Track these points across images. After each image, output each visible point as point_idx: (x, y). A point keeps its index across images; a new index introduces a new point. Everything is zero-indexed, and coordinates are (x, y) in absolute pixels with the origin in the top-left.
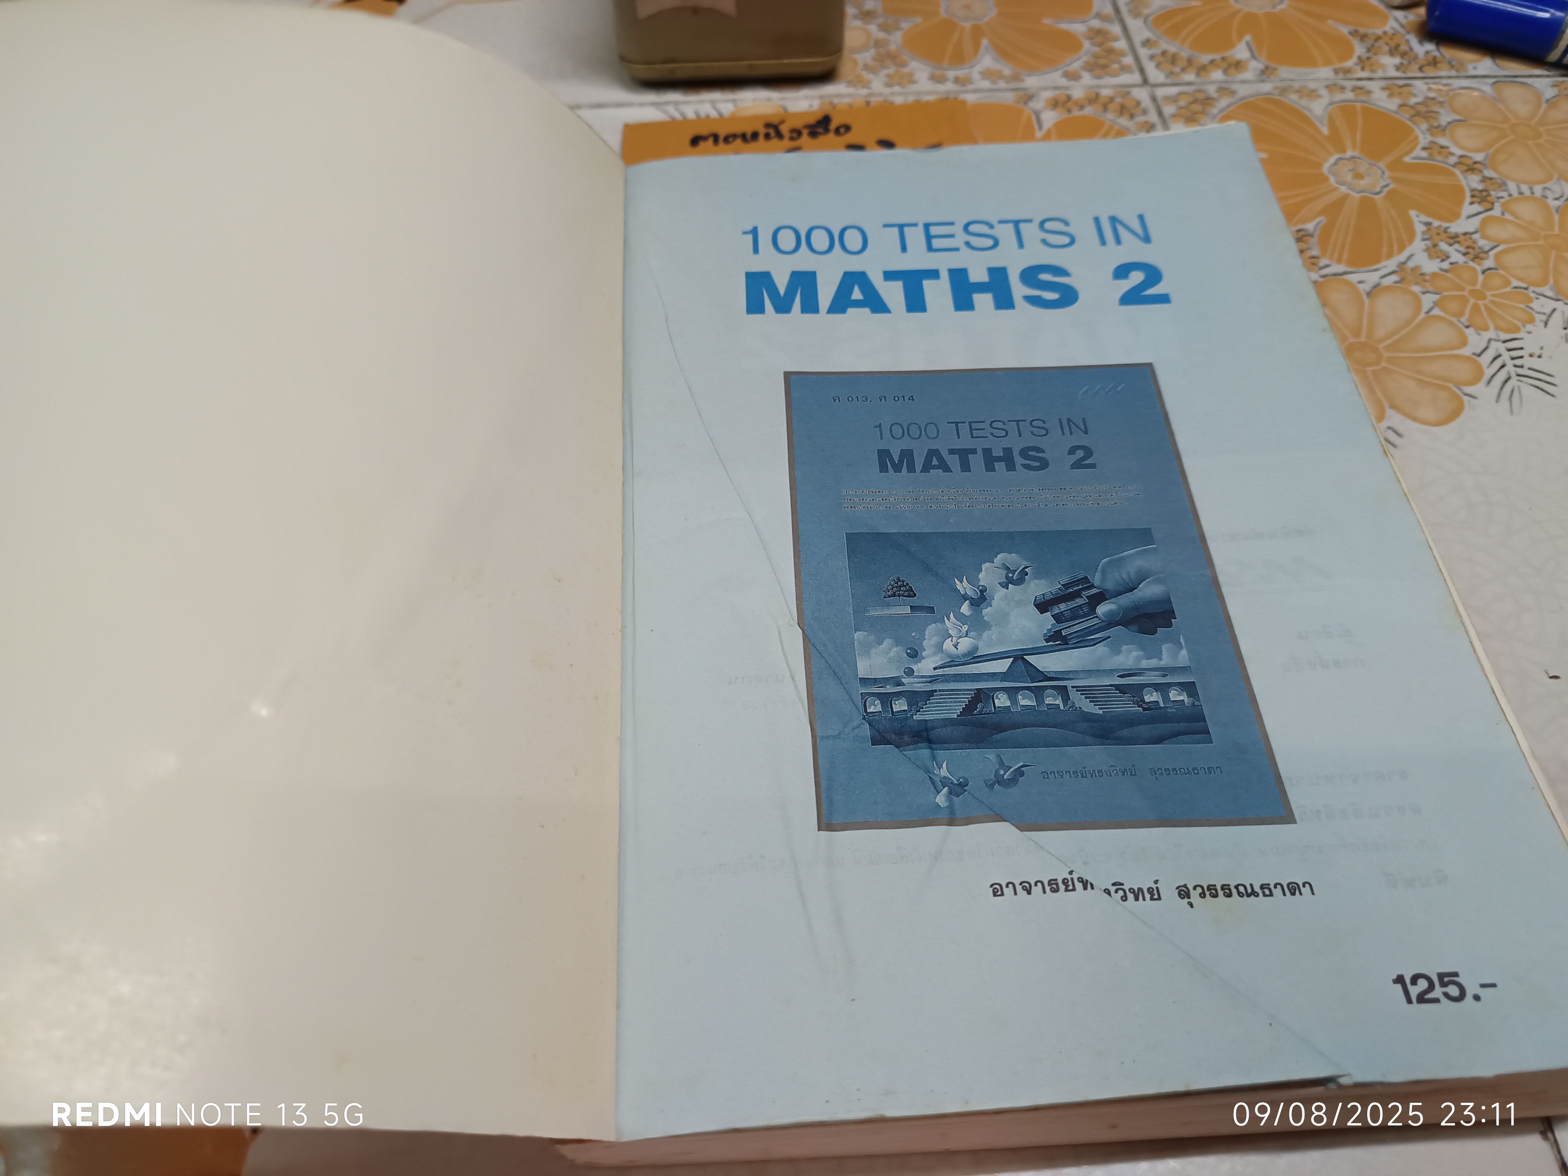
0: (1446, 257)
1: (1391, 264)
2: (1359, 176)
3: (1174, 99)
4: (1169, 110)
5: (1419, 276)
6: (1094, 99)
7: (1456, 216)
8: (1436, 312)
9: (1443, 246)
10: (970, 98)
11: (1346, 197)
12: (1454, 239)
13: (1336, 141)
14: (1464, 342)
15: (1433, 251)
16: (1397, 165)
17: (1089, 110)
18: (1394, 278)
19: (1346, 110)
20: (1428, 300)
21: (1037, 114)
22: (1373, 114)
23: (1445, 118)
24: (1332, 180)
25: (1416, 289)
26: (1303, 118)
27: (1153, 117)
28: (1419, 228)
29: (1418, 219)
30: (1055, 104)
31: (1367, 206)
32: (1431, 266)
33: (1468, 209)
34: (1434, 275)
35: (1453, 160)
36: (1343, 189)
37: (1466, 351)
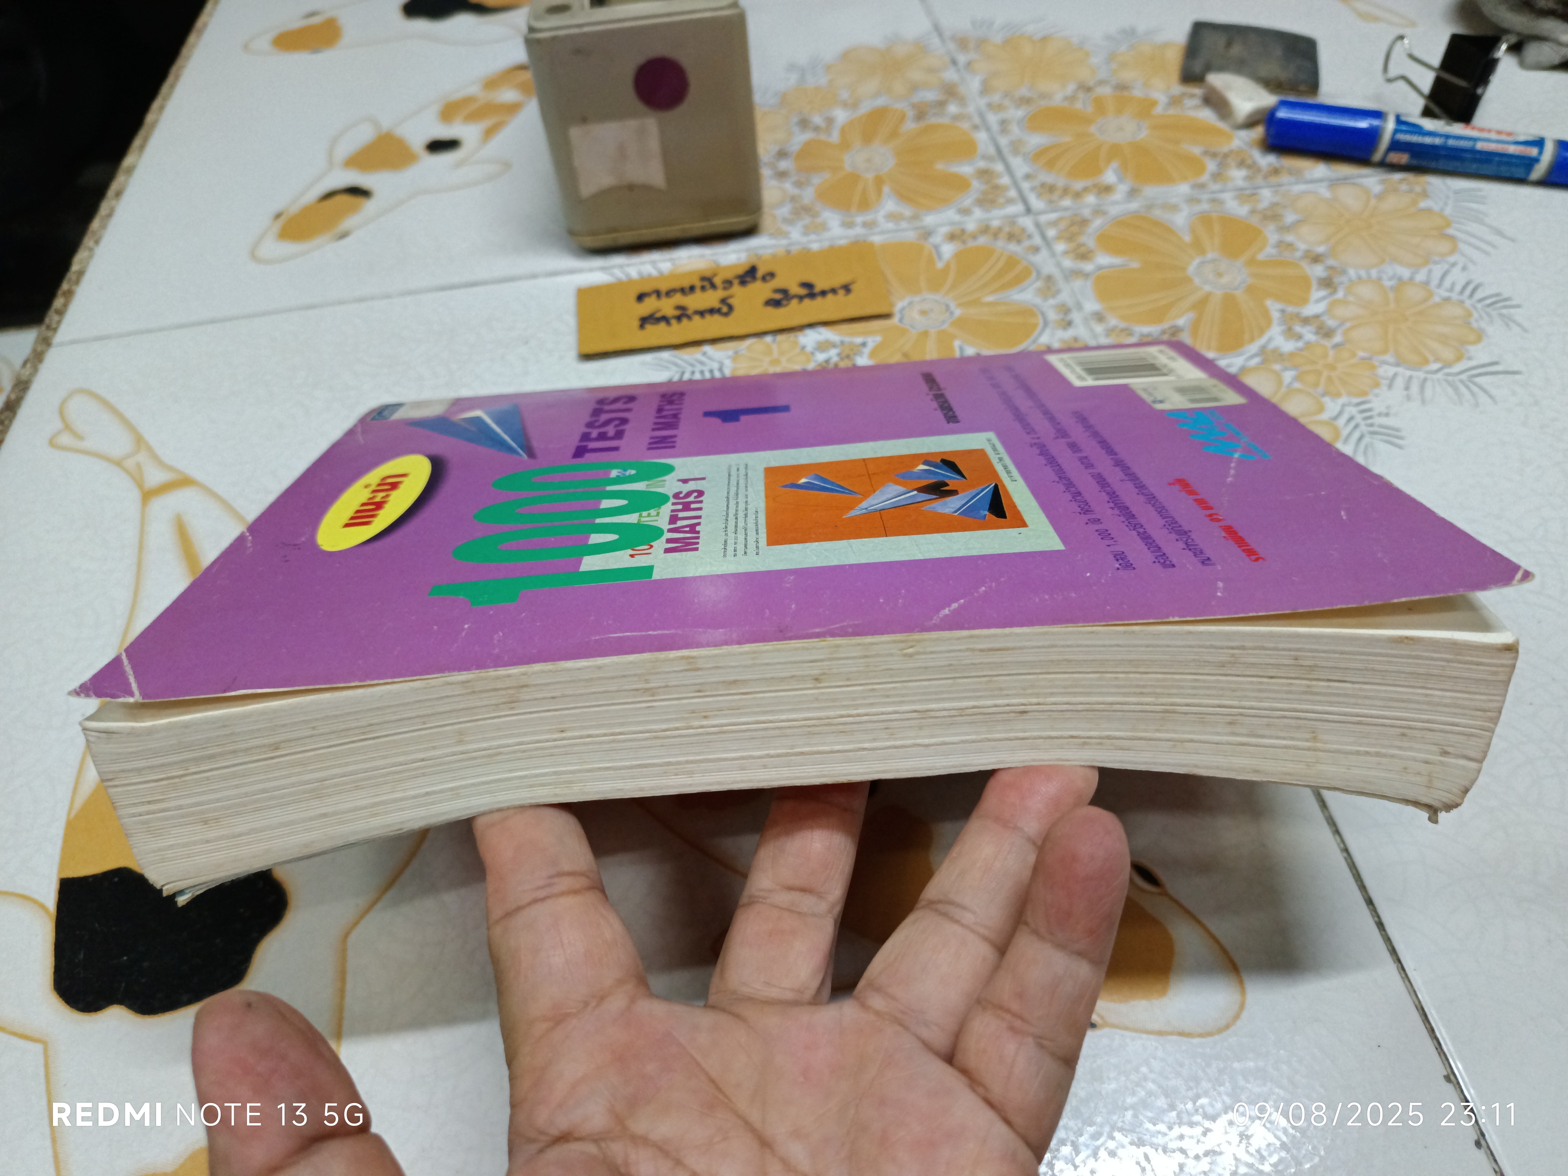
0: (1299, 337)
1: (1253, 348)
2: (1220, 275)
3: (1054, 224)
4: (1051, 233)
5: (1278, 356)
6: (985, 229)
7: (1305, 301)
8: (1297, 385)
9: (1298, 329)
10: (877, 239)
11: (1208, 296)
12: (1306, 321)
13: (1198, 246)
14: (1321, 409)
15: (1289, 333)
16: (1252, 262)
17: (982, 240)
18: (1257, 360)
19: (1205, 220)
20: (1288, 376)
21: (937, 247)
22: (1229, 222)
23: (1290, 218)
24: (1197, 281)
25: (1277, 367)
26: (1165, 230)
27: (1037, 240)
28: (1275, 315)
29: (1274, 307)
30: (952, 237)
31: (1229, 301)
32: (1288, 346)
33: (1317, 293)
34: (1292, 355)
35: (1298, 254)
36: (1207, 288)
37: (1325, 416)
